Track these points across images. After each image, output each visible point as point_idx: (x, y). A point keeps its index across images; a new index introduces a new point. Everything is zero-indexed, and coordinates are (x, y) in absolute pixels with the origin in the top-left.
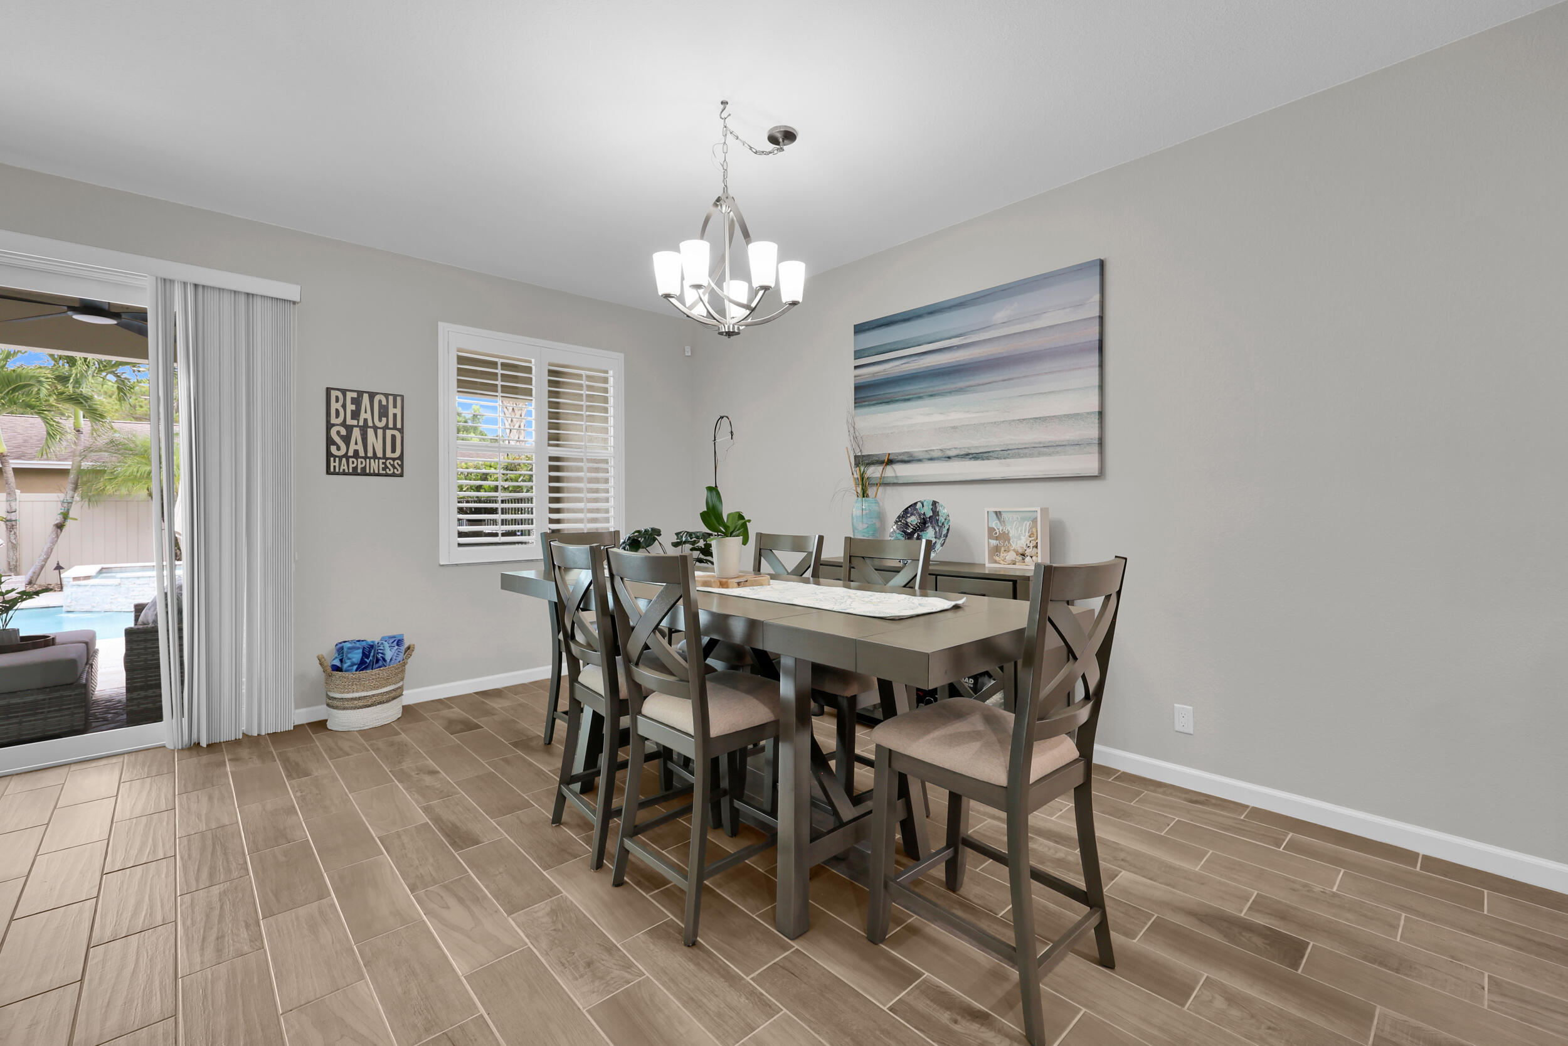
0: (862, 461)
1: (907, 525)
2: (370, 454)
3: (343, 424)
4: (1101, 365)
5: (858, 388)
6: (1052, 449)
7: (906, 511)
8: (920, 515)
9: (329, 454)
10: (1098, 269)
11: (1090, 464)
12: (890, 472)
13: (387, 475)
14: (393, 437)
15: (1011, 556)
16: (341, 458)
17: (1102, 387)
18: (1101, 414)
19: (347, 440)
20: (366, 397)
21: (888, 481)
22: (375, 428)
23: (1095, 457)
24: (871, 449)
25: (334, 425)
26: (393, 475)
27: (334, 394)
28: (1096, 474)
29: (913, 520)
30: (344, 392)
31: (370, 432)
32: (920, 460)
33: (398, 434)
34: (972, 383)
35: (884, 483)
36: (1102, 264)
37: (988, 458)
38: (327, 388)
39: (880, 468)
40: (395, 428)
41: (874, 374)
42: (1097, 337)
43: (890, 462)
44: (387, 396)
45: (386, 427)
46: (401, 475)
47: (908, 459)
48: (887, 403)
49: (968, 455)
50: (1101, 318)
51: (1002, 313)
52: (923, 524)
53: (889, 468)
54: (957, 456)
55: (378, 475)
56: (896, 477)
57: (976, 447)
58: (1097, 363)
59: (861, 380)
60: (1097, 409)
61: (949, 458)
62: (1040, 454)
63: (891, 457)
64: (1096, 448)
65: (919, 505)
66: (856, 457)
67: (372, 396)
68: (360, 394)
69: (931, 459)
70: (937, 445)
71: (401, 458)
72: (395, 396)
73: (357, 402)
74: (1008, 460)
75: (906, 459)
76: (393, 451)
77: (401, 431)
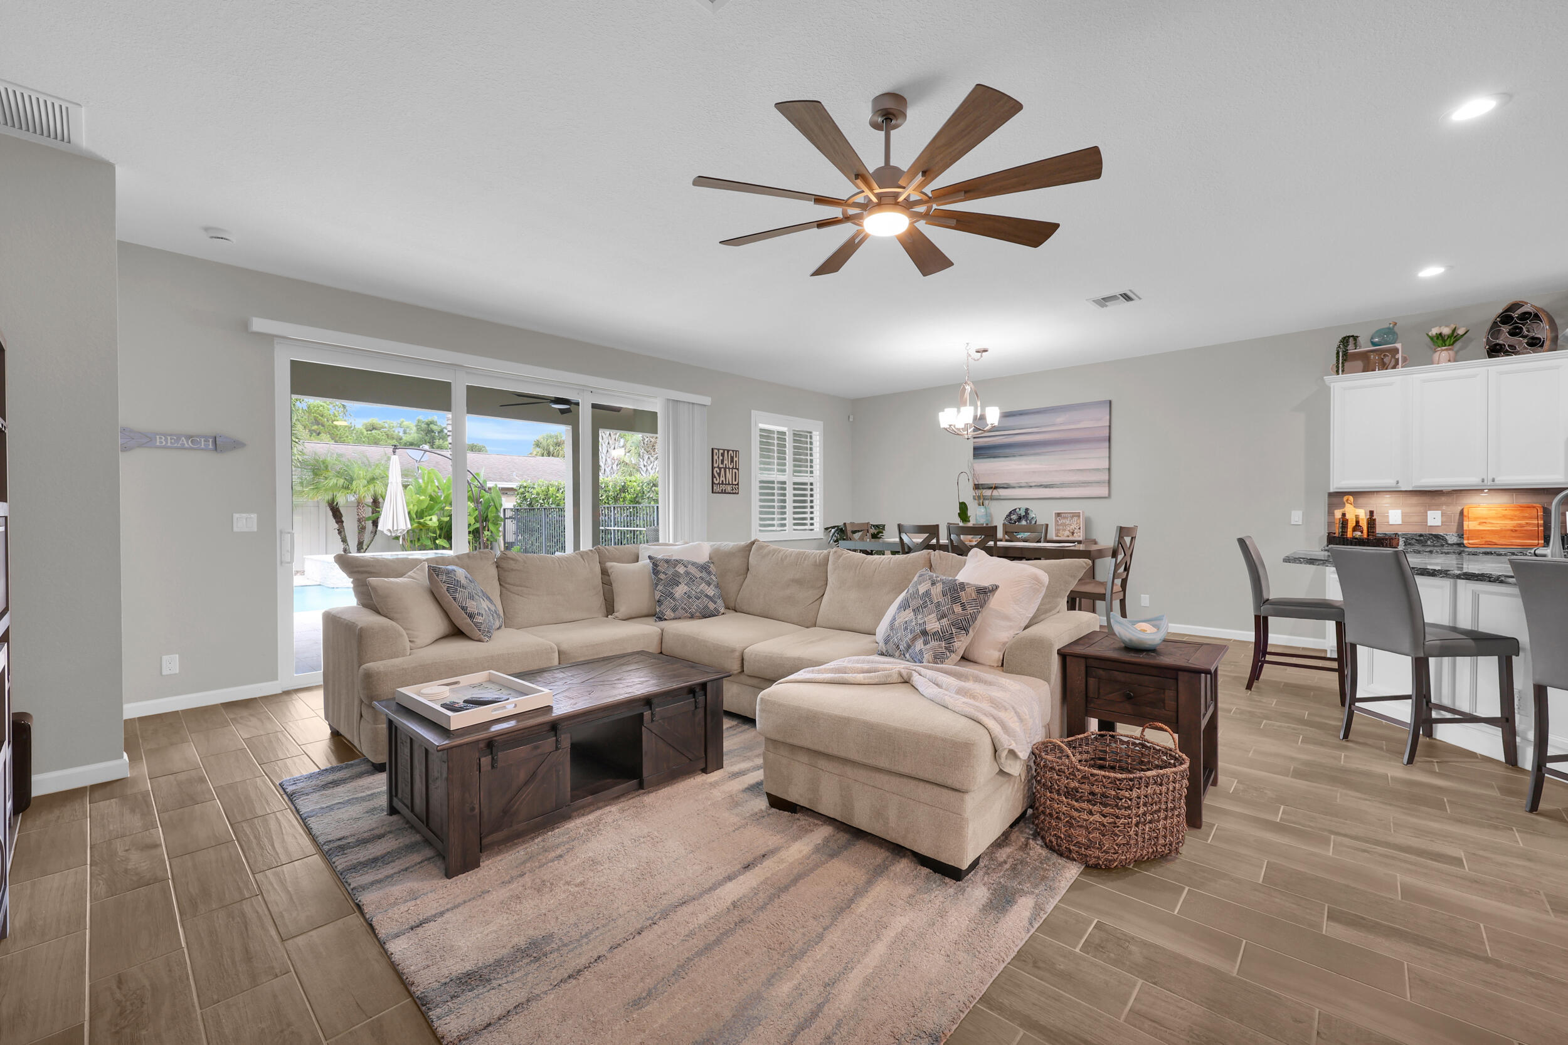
0: (977, 487)
1: (1011, 519)
2: (727, 483)
3: (718, 467)
4: (1110, 448)
5: (975, 449)
6: (1086, 484)
7: (1011, 513)
8: (1018, 515)
9: (713, 483)
10: (1108, 405)
11: (1104, 491)
12: (996, 493)
13: (733, 493)
14: (735, 473)
15: (1067, 533)
16: (717, 484)
17: (1110, 457)
18: (1109, 469)
19: (719, 474)
20: (726, 451)
21: (995, 497)
22: (729, 468)
23: (1107, 489)
24: (982, 481)
25: (715, 467)
26: (735, 493)
27: (716, 451)
28: (1107, 496)
29: (1014, 517)
30: (718, 450)
31: (727, 470)
32: (1014, 487)
33: (737, 472)
34: (1044, 451)
35: (992, 498)
36: (1110, 402)
37: (1052, 487)
38: (712, 449)
39: (991, 491)
40: (736, 468)
41: (986, 442)
42: (1108, 435)
43: (996, 488)
44: (733, 451)
45: (733, 468)
46: (738, 493)
47: (1006, 487)
48: (994, 457)
49: (1041, 485)
50: (1110, 426)
51: (1060, 419)
52: (1020, 519)
53: (995, 491)
54: (1035, 486)
55: (730, 493)
56: (1000, 496)
57: (1046, 482)
58: (1108, 447)
59: (977, 445)
60: (1108, 467)
61: (1031, 487)
62: (1080, 486)
63: (996, 485)
64: (1107, 484)
65: (1018, 510)
66: (975, 485)
67: (728, 451)
68: (724, 450)
69: (1021, 487)
70: (1024, 480)
71: (738, 484)
72: (736, 451)
73: (723, 455)
74: (1063, 489)
75: (1005, 486)
76: (735, 481)
77: (738, 469)
